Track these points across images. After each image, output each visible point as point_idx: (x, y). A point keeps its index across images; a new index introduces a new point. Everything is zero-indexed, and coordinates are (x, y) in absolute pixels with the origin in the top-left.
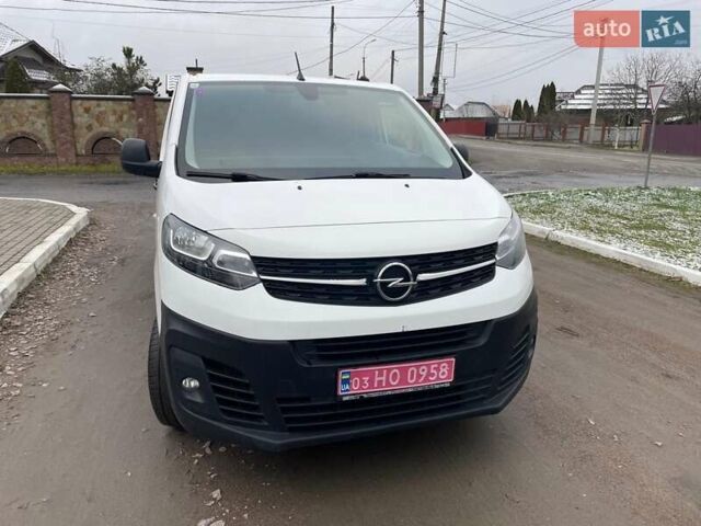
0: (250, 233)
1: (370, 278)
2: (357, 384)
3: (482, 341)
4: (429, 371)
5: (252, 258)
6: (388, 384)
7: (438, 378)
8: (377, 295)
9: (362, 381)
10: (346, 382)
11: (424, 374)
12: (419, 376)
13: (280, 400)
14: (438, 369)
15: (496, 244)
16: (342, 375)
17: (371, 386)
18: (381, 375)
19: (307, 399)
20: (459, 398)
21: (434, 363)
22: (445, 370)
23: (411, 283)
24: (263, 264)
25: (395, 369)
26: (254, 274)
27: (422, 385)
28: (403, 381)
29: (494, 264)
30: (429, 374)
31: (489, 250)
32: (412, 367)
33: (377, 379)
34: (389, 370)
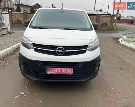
0: (33, 38)
1: (55, 50)
2: (51, 71)
3: (80, 66)
4: (67, 70)
5: (33, 43)
6: (57, 72)
7: (69, 72)
8: (56, 53)
9: (52, 71)
10: (48, 70)
11: (66, 71)
12: (64, 71)
13: (35, 72)
14: (69, 70)
15: (88, 45)
16: (47, 69)
17: (54, 72)
18: (56, 70)
19: (41, 72)
20: (75, 77)
21: (68, 69)
22: (71, 71)
23: (64, 52)
24: (35, 45)
25: (59, 69)
26: (33, 47)
27: (65, 73)
28: (61, 72)
29: (86, 50)
30: (67, 71)
31: (86, 47)
32: (63, 69)
33: (55, 71)
34: (57, 69)
